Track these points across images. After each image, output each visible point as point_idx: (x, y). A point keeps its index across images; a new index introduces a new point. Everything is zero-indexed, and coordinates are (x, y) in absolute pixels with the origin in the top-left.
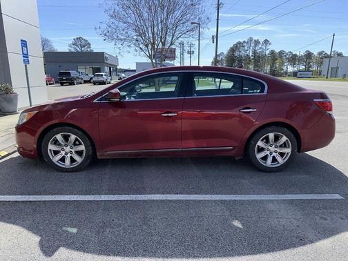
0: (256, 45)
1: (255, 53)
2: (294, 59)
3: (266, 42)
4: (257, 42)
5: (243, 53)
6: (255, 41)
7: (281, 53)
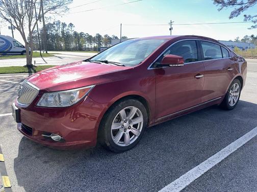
0: (64, 27)
1: (63, 32)
2: (90, 39)
3: (71, 25)
4: (64, 25)
5: (54, 32)
6: (63, 24)
7: (81, 34)
